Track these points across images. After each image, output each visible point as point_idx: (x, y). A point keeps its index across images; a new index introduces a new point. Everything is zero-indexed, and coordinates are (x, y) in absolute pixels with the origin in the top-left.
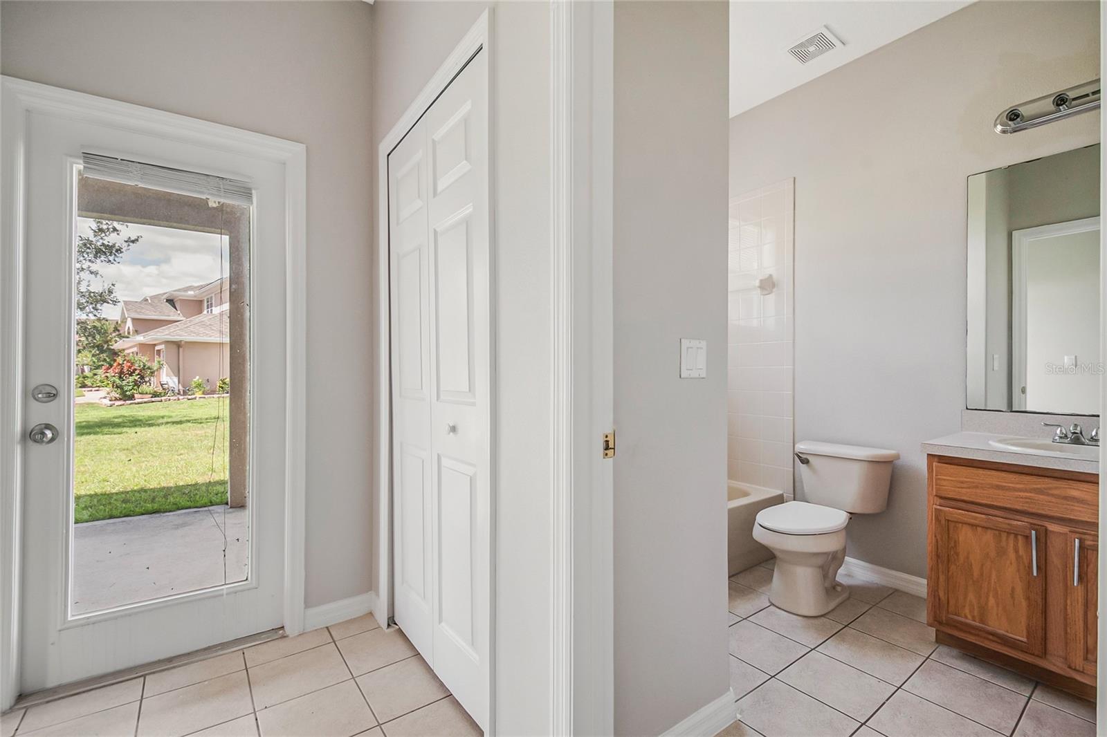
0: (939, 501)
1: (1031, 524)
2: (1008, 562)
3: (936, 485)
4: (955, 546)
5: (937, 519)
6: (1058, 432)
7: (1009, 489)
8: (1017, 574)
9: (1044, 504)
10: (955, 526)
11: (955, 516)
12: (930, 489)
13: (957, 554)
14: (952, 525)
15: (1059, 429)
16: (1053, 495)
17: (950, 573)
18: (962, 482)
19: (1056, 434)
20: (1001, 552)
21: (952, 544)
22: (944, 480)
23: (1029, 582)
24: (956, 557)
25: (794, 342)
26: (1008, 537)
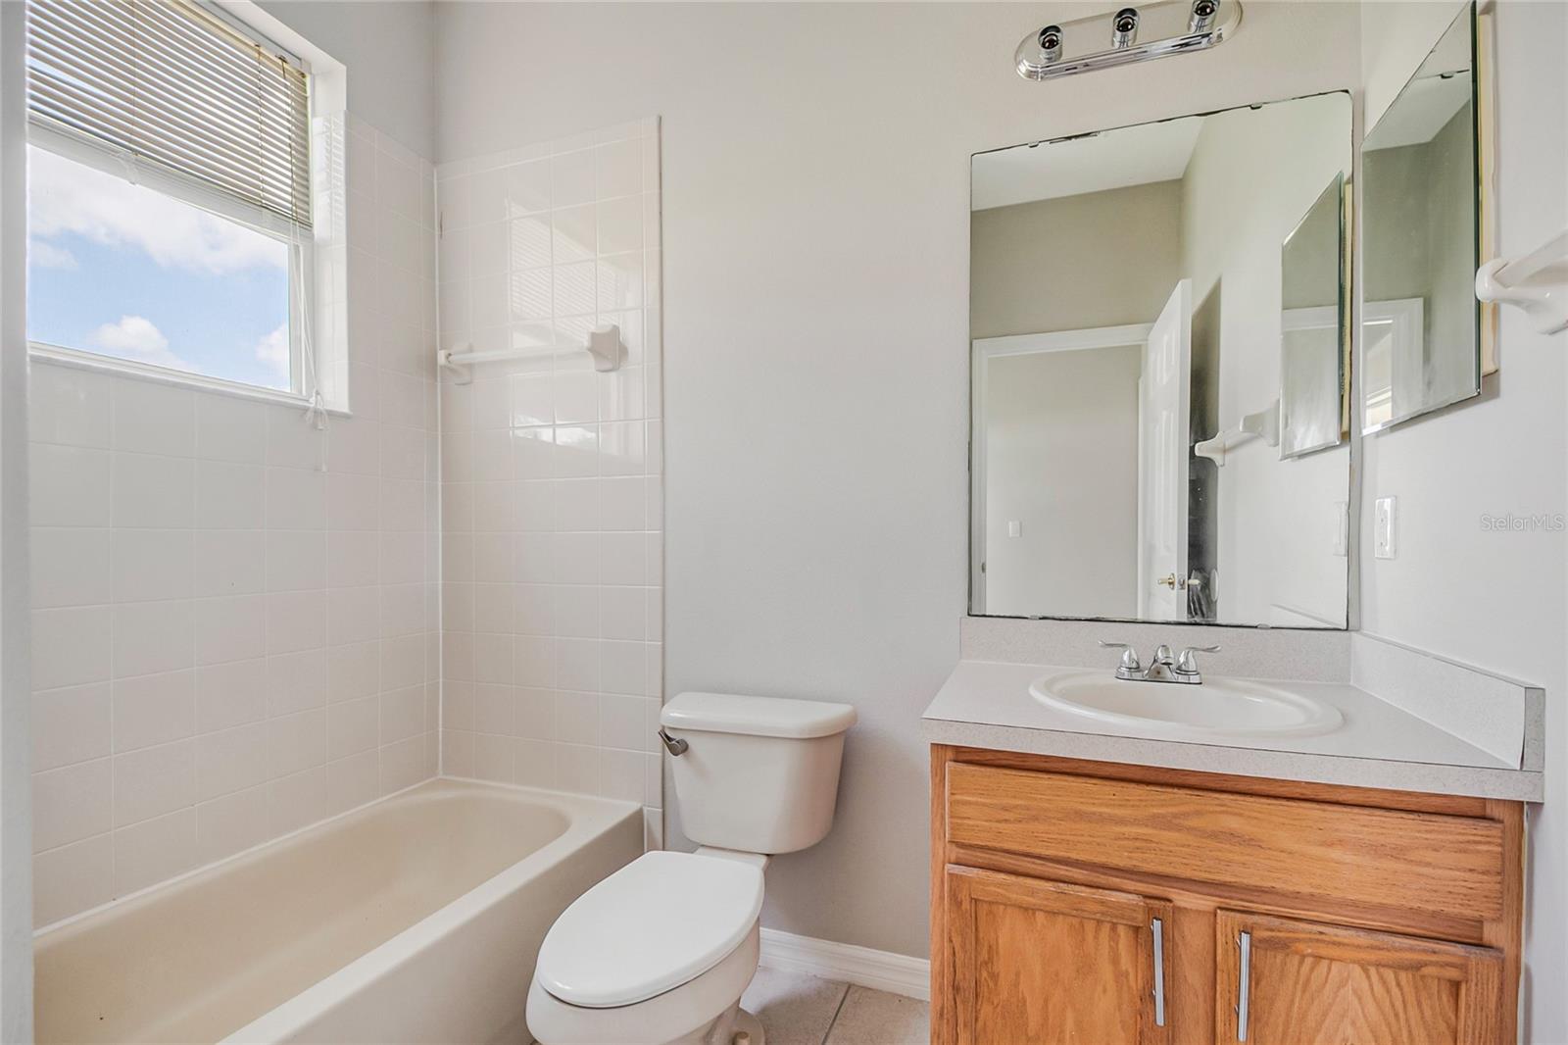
0: (955, 853)
1: (1146, 897)
2: (1100, 989)
3: (951, 817)
4: (990, 959)
5: (956, 902)
6: (1126, 657)
7: (1102, 819)
8: (1117, 1014)
9: (1172, 852)
10: (990, 912)
11: (992, 888)
12: (938, 824)
13: (994, 977)
14: (983, 909)
15: (1127, 653)
16: (1190, 830)
17: (980, 1024)
18: (1005, 809)
19: (1122, 662)
20: (1086, 968)
21: (984, 955)
22: (969, 803)
23: (1141, 1033)
24: (991, 984)
25: (663, 480)
26: (1097, 931)
